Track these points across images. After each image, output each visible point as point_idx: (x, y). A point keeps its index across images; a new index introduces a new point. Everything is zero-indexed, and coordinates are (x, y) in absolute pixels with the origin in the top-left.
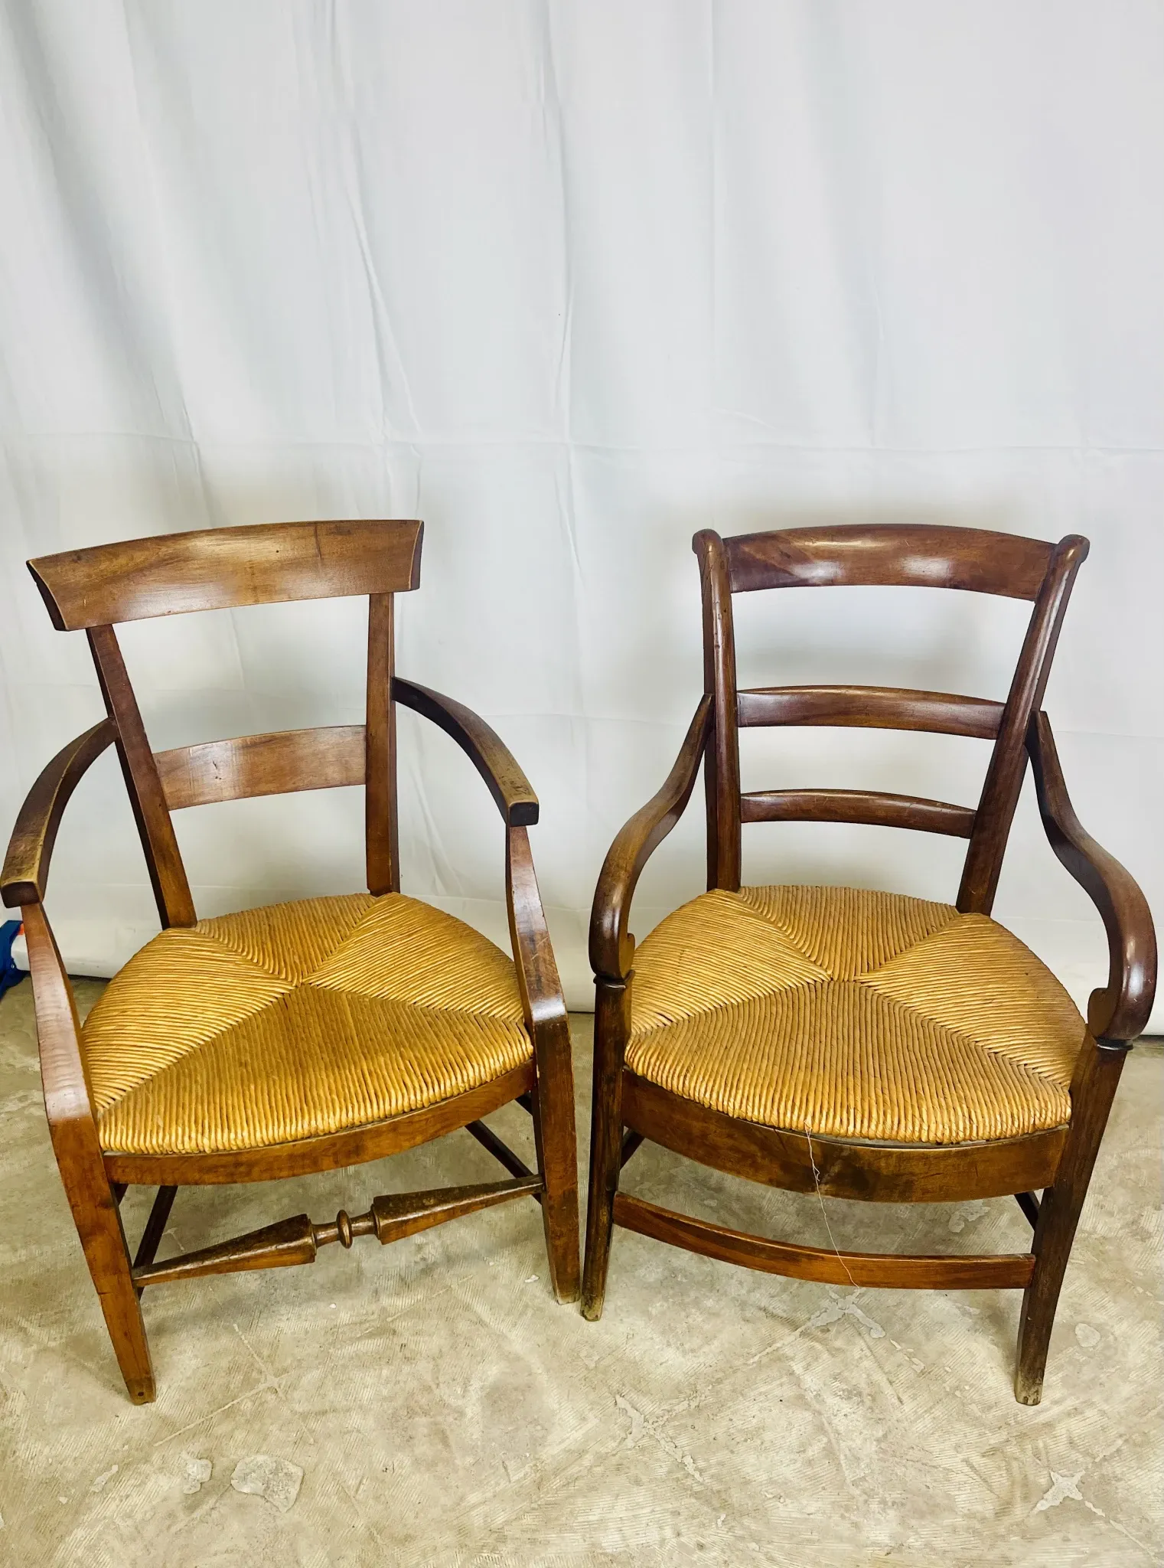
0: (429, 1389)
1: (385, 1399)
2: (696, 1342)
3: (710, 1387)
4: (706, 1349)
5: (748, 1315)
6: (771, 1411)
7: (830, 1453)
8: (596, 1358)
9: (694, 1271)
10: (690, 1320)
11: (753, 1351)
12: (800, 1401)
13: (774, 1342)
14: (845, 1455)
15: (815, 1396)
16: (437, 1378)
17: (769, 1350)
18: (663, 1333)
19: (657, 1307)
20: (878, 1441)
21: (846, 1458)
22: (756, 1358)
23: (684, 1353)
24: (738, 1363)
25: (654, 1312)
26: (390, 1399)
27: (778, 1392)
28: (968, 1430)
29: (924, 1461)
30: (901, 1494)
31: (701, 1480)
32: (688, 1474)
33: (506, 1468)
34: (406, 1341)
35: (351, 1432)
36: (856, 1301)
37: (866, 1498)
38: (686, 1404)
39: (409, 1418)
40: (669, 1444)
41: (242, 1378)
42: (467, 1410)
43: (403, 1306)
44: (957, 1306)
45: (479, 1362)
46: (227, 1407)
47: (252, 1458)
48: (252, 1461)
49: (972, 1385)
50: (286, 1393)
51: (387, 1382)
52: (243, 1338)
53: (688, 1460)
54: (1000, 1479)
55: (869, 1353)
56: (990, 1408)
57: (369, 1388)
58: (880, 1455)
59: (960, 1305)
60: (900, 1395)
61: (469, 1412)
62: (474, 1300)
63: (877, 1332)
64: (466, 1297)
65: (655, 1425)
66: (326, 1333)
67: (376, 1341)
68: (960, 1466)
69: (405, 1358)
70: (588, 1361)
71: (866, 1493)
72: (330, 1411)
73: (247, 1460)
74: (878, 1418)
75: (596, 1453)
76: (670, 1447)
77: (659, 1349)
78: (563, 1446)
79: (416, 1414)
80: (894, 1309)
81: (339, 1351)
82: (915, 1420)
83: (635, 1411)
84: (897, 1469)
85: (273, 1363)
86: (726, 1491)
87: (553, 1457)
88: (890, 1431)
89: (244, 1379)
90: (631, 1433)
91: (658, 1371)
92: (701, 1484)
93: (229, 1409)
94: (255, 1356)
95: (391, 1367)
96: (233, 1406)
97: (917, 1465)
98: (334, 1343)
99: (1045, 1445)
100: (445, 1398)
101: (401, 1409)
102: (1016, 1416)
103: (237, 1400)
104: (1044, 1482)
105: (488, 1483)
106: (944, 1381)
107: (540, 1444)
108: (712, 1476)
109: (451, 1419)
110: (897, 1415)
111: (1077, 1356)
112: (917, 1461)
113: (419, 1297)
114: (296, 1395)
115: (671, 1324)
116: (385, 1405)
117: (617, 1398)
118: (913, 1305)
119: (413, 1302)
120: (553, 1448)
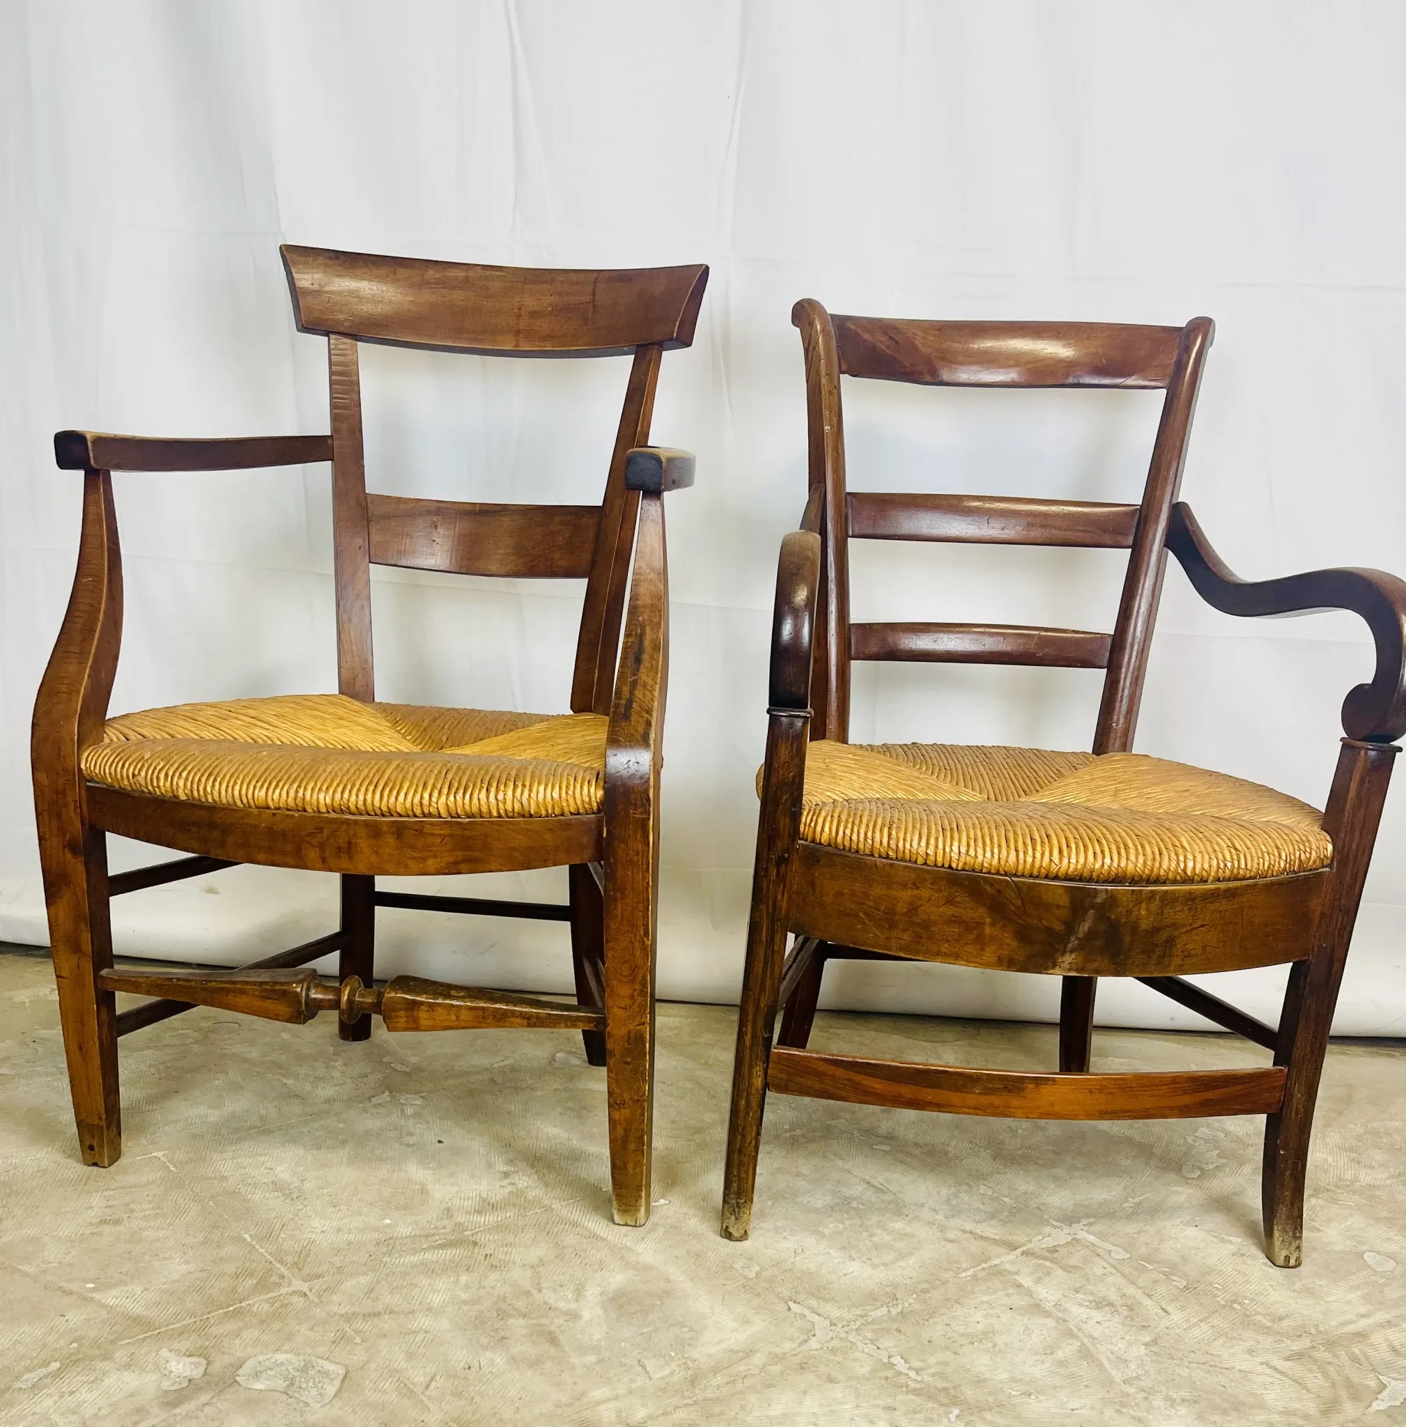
0: (528, 1293)
1: (464, 1302)
2: (889, 1257)
3: (915, 1296)
4: (901, 1263)
5: (951, 1236)
6: (999, 1317)
7: (1086, 1354)
8: (756, 1269)
9: (873, 1199)
10: (876, 1239)
11: (965, 1266)
12: (1037, 1308)
13: (989, 1259)
14: (1108, 1357)
15: (1054, 1306)
16: (539, 1284)
17: (984, 1265)
18: (843, 1248)
19: (830, 1227)
20: (1146, 1344)
21: (1110, 1360)
22: (970, 1273)
23: (874, 1266)
24: (947, 1276)
25: (826, 1232)
26: (474, 1302)
27: (1006, 1301)
28: (1260, 1338)
29: (1212, 1364)
30: (1191, 1392)
31: (919, 1378)
32: (901, 1373)
33: (643, 1367)
34: (492, 1252)
35: (416, 1333)
36: (1086, 1228)
37: (1145, 1395)
38: (884, 1310)
39: (502, 1319)
40: (869, 1345)
41: (255, 1282)
42: (583, 1313)
43: (486, 1222)
44: (1212, 1236)
45: (596, 1271)
46: (231, 1309)
47: (269, 1356)
48: (267, 1359)
49: (1252, 1300)
50: (320, 1296)
51: (467, 1287)
52: (257, 1247)
53: (896, 1360)
54: (1316, 1381)
55: (1114, 1271)
56: (1281, 1319)
57: (441, 1293)
58: (1154, 1358)
59: (1216, 1234)
60: (1164, 1306)
61: (586, 1315)
62: (584, 1218)
63: (1119, 1254)
64: (573, 1216)
65: (846, 1329)
66: (378, 1244)
67: (449, 1252)
68: (1260, 1369)
69: (492, 1266)
70: (746, 1272)
71: (1143, 1391)
72: (385, 1312)
73: (261, 1358)
74: (1143, 1326)
75: (770, 1353)
76: (871, 1348)
77: (839, 1262)
78: (722, 1346)
79: (511, 1316)
80: (1135, 1236)
81: (398, 1260)
82: (1190, 1328)
83: (817, 1316)
84: (1179, 1370)
85: (300, 1270)
86: (955, 1388)
87: (710, 1356)
88: (1160, 1337)
89: (257, 1283)
90: (814, 1335)
91: (842, 1281)
92: (920, 1382)
93: (234, 1310)
94: (275, 1263)
95: (471, 1274)
96: (241, 1307)
97: (1204, 1367)
98: (389, 1253)
99: (1362, 1352)
100: (550, 1301)
101: (489, 1311)
102: (1316, 1326)
103: (248, 1303)
104: (1372, 1384)
105: (619, 1380)
106: (1216, 1296)
107: (690, 1345)
108: (933, 1375)
109: (561, 1322)
110: (1164, 1323)
111: (1373, 1278)
112: (1203, 1364)
113: (508, 1215)
114: (335, 1298)
115: (853, 1243)
116: (465, 1308)
117: (791, 1303)
118: (1158, 1232)
119: (499, 1219)
120: (708, 1348)
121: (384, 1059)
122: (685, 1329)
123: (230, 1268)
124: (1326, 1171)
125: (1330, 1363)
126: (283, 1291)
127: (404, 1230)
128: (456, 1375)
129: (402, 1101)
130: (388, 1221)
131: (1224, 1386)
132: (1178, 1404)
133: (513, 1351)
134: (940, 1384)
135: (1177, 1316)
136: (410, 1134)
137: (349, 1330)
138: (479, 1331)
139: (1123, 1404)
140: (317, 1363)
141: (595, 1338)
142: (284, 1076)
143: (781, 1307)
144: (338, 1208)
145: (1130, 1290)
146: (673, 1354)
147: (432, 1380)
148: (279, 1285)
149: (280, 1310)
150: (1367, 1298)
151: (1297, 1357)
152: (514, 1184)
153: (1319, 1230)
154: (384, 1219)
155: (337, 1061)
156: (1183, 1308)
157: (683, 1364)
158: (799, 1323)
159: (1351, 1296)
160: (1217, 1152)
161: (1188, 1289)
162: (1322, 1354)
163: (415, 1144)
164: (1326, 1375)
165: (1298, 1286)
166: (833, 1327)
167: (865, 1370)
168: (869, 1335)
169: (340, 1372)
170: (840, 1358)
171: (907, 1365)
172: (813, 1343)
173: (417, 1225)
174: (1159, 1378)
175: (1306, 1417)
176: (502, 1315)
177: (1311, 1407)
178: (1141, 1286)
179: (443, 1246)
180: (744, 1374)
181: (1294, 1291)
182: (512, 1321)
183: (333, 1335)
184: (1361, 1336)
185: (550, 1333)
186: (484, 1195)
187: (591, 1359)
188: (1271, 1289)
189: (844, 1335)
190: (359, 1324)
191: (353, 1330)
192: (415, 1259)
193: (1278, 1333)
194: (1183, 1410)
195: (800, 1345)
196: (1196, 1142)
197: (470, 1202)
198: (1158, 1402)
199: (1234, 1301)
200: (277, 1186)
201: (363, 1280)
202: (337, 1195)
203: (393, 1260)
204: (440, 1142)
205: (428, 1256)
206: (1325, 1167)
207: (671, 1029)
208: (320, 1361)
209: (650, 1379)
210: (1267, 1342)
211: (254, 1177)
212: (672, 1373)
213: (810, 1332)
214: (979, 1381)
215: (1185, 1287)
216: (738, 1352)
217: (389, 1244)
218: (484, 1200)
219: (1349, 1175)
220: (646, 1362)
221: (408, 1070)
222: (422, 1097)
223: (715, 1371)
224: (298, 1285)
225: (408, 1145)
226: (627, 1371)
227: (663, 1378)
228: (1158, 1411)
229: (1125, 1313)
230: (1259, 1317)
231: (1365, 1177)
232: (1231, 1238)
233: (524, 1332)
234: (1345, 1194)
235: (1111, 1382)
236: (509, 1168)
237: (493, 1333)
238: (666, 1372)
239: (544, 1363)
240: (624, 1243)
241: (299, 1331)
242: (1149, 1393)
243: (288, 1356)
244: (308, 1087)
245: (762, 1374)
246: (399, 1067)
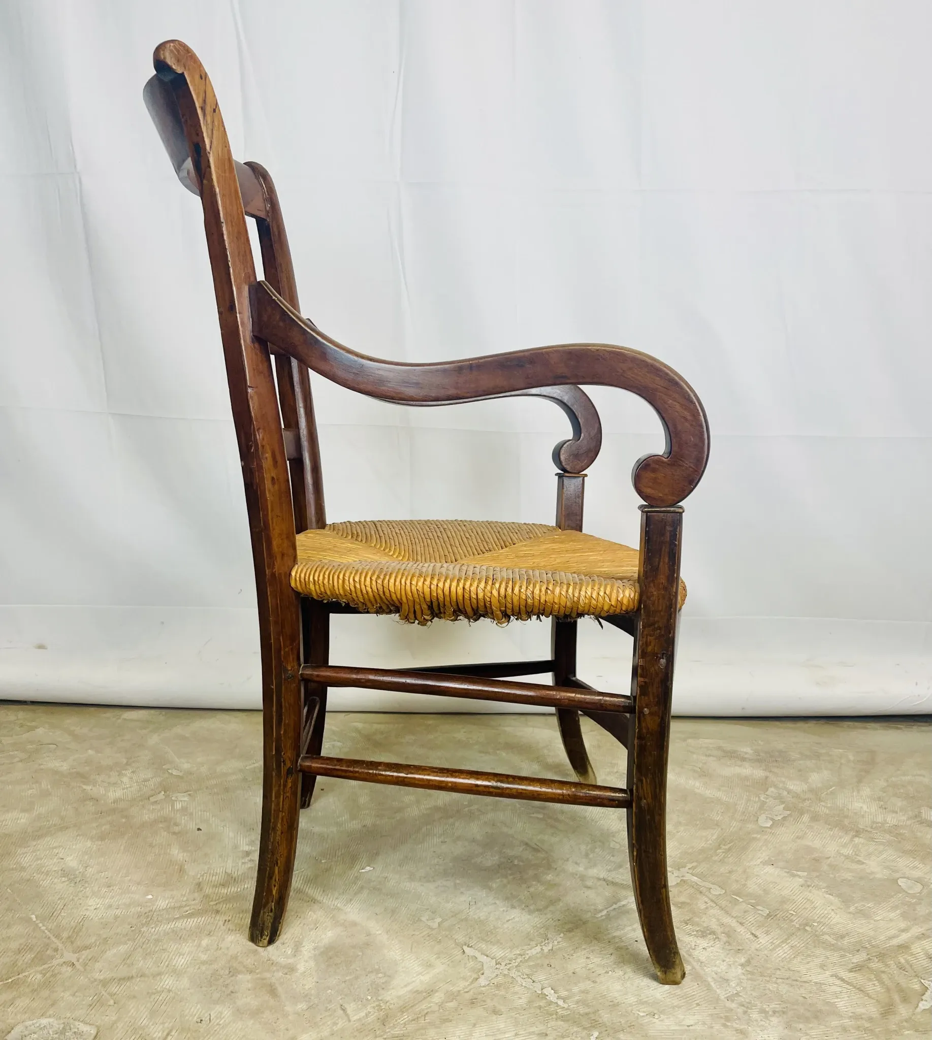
1: (203, 963)
2: (542, 904)
5: (589, 883)
7: (696, 976)
8: (439, 920)
9: (530, 857)
10: (532, 890)
11: (600, 907)
13: (618, 901)
14: (713, 978)
17: (614, 906)
18: (507, 899)
19: (498, 882)
20: (742, 965)
21: (714, 980)
22: (604, 913)
23: (531, 912)
25: (494, 886)
26: (210, 963)
27: (633, 935)
28: (828, 953)
29: (794, 978)
30: (780, 1004)
31: (566, 1006)
32: (551, 1002)
33: (344, 1010)
34: (230, 918)
35: (159, 993)
36: (691, 871)
37: (745, 1009)
38: (538, 949)
39: (232, 976)
40: (527, 980)
41: (33, 956)
42: (298, 966)
43: (228, 893)
44: (786, 872)
45: (312, 929)
46: (10, 980)
47: (34, 1021)
48: (33, 1024)
49: (819, 923)
50: (85, 965)
51: (207, 949)
52: (41, 925)
53: (548, 991)
54: (874, 987)
55: (714, 905)
56: (842, 937)
57: (185, 956)
58: (749, 976)
59: (788, 871)
60: (753, 932)
61: (301, 968)
62: (305, 886)
63: (717, 891)
64: (297, 884)
65: (509, 966)
66: (139, 917)
67: (196, 919)
68: (831, 980)
69: (229, 930)
70: (430, 923)
71: (743, 1006)
72: (137, 976)
73: (28, 1023)
74: (739, 950)
75: (447, 992)
76: (527, 983)
77: (504, 910)
78: (409, 988)
79: (239, 972)
80: (728, 875)
81: (154, 930)
82: (774, 949)
83: (485, 957)
84: (770, 986)
85: (72, 943)
86: (595, 1012)
87: (399, 997)
88: (752, 958)
89: (35, 957)
90: (483, 974)
91: (505, 926)
92: (567, 1009)
93: (12, 981)
94: (53, 939)
95: (212, 938)
96: (19, 978)
97: (787, 981)
98: (147, 924)
99: (905, 959)
100: (273, 958)
101: (222, 969)
102: (869, 942)
103: (24, 974)
104: (917, 987)
105: (323, 1024)
106: (792, 921)
107: (383, 989)
108: (577, 1002)
109: (281, 974)
110: (756, 945)
111: (907, 899)
112: (787, 979)
113: (246, 886)
114: (98, 965)
115: (514, 893)
116: (203, 968)
117: (465, 948)
118: (745, 872)
119: (239, 890)
120: (397, 992)
121: (164, 767)
122: (380, 975)
123: (14, 945)
124: (863, 816)
125: (883, 972)
126: (55, 962)
127: (162, 904)
128: (189, 1029)
129: (173, 798)
130: (150, 897)
131: (805, 998)
132: (771, 1016)
133: (240, 1003)
134: (582, 1010)
135: (764, 940)
136: (176, 824)
137: (105, 994)
138: (214, 988)
139: (727, 1019)
140: (74, 1025)
141: (307, 987)
142: (85, 784)
143: (457, 952)
144: (111, 888)
145: (727, 920)
146: (369, 998)
147: (168, 1034)
148: (52, 958)
149: (51, 979)
150: (904, 916)
151: (857, 968)
152: (253, 861)
153: (863, 863)
154: (148, 895)
155: (126, 770)
156: (767, 933)
157: (377, 1006)
158: (471, 964)
159: (892, 915)
160: (783, 805)
161: (771, 916)
162: (875, 965)
163: (179, 833)
164: (882, 982)
165: (852, 909)
166: (498, 966)
167: (523, 1001)
168: (527, 971)
169: (92, 1032)
170: (502, 993)
171: (556, 995)
172: (482, 981)
173: (173, 898)
174: (754, 994)
175: (870, 1019)
176: (233, 972)
177: (873, 1010)
178: (735, 915)
179: (191, 915)
180: (426, 1012)
181: (850, 913)
182: (240, 976)
183: (91, 999)
184: (904, 948)
185: (271, 985)
186: (229, 871)
187: (302, 1006)
188: (833, 913)
189: (506, 972)
190: (113, 988)
191: (108, 994)
192: (167, 927)
193: (841, 949)
194: (775, 1020)
195: (472, 983)
196: (767, 799)
197: (217, 877)
198: (755, 1015)
199: (807, 925)
200: (66, 873)
201: (123, 949)
202: (112, 877)
203: (150, 929)
204: (199, 829)
205: (179, 924)
206: (862, 813)
207: (382, 733)
208: (77, 1023)
209: (350, 1021)
210: (834, 957)
211: (47, 866)
212: (367, 1015)
213: (480, 972)
214: (614, 1006)
215: (768, 914)
216: (422, 992)
217: (149, 917)
218: (229, 875)
219: (880, 819)
220: (346, 1006)
221: (181, 774)
222: (189, 795)
223: (403, 1009)
224: (70, 956)
225: (174, 833)
226: (330, 1015)
227: (360, 1019)
228: (755, 1023)
229: (723, 938)
230: (826, 937)
231: (891, 820)
232: (799, 873)
233: (250, 985)
234: (879, 834)
235: (718, 999)
236: (250, 848)
237: (224, 989)
238: (363, 1014)
239: (263, 1013)
240: (335, 905)
241: (63, 997)
242: (747, 1007)
243: (51, 1020)
244: (102, 791)
245: (441, 1011)
246: (175, 772)
